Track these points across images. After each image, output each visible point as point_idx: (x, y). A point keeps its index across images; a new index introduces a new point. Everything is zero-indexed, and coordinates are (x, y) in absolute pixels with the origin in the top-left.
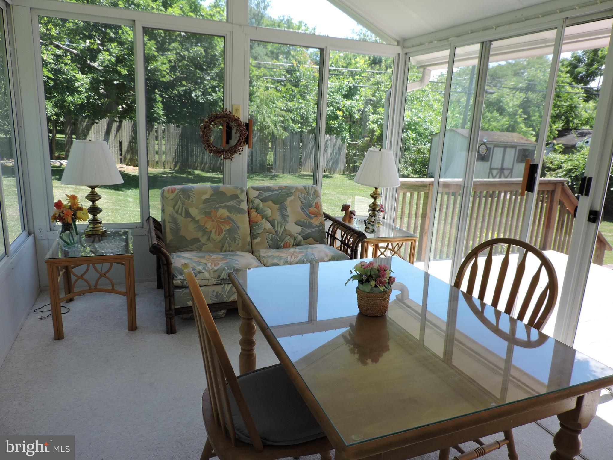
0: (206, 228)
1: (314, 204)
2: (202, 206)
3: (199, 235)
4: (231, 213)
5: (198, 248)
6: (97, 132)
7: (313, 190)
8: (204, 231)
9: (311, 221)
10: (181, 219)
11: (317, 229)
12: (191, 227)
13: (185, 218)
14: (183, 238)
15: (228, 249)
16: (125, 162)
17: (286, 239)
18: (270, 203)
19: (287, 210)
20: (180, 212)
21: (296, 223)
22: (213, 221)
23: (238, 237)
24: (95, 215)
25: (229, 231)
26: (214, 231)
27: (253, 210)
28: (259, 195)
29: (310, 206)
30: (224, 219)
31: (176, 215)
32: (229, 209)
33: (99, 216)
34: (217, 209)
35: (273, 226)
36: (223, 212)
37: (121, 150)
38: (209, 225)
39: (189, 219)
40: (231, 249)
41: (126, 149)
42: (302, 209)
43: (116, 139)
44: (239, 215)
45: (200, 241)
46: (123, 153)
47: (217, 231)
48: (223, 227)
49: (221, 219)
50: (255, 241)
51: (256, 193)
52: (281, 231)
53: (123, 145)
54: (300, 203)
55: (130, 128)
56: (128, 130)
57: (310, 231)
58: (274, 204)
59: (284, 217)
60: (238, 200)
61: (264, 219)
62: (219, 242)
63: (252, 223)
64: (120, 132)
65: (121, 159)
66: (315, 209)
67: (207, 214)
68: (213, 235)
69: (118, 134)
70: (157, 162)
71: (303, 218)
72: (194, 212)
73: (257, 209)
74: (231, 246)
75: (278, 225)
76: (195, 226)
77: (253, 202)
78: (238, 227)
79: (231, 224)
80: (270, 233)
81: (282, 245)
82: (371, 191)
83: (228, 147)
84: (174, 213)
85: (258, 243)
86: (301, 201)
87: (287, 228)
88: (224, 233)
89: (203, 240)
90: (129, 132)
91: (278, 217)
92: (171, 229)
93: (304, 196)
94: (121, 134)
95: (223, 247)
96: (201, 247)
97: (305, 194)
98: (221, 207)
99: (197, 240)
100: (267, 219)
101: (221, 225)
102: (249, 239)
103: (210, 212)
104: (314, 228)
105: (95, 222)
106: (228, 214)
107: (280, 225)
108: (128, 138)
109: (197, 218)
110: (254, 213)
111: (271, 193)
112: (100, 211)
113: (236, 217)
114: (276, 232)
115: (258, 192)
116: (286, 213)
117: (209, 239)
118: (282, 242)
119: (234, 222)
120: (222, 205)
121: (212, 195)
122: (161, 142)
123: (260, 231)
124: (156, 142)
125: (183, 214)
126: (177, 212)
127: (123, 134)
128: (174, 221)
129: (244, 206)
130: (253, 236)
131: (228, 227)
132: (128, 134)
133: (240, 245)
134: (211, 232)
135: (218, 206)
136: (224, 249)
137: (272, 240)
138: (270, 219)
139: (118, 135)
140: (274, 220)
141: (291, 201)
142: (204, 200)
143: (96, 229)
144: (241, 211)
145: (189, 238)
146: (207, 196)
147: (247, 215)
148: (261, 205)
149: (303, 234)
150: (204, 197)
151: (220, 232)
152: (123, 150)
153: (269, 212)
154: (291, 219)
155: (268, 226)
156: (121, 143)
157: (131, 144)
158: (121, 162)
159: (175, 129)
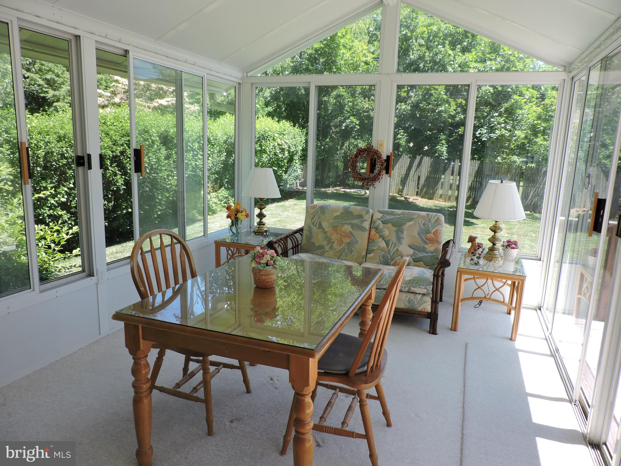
0: (331, 239)
1: (433, 231)
2: (332, 221)
3: (325, 243)
4: (353, 229)
5: (321, 253)
6: (401, 167)
7: (436, 218)
8: (329, 241)
9: (426, 246)
10: (314, 229)
11: (431, 254)
12: (321, 236)
13: (318, 228)
14: (313, 244)
15: (344, 258)
16: (420, 195)
17: (397, 258)
18: (390, 225)
19: (403, 233)
20: (315, 224)
21: (410, 246)
22: (338, 234)
23: (355, 250)
24: (261, 219)
25: (349, 244)
26: (336, 242)
27: (373, 229)
28: (381, 217)
29: (428, 232)
30: (347, 233)
31: (312, 225)
32: (353, 226)
33: (264, 220)
34: (343, 225)
35: (387, 245)
36: (347, 228)
37: (418, 184)
38: (334, 237)
39: (321, 230)
40: (347, 258)
41: (423, 183)
42: (419, 234)
43: (415, 174)
44: (360, 232)
45: (324, 248)
46: (420, 187)
47: (339, 243)
48: (344, 240)
49: (344, 233)
50: (369, 256)
51: (380, 215)
52: (393, 250)
53: (421, 180)
54: (418, 228)
55: (429, 164)
56: (427, 166)
57: (422, 255)
58: (393, 226)
59: (399, 239)
60: (362, 219)
61: (381, 239)
62: (338, 251)
63: (370, 240)
64: (420, 168)
65: (417, 192)
66: (433, 236)
67: (335, 228)
68: (335, 245)
69: (418, 169)
70: (450, 197)
71: (419, 242)
72: (325, 225)
73: (376, 229)
74: (347, 256)
75: (392, 245)
76: (324, 236)
77: (374, 222)
78: (357, 242)
79: (351, 238)
80: (383, 251)
81: (392, 263)
82: (492, 224)
83: (372, 175)
84: (311, 224)
85: (371, 258)
86: (419, 226)
87: (400, 249)
88: (344, 245)
89: (327, 248)
90: (428, 168)
91: (394, 239)
92: (306, 236)
93: (424, 223)
94: (420, 170)
95: (341, 256)
96: (324, 253)
97: (426, 221)
98: (346, 223)
99: (322, 247)
100: (383, 238)
101: (343, 238)
102: (364, 253)
103: (337, 226)
104: (427, 252)
105: (261, 223)
106: (351, 229)
107: (393, 245)
108: (426, 173)
109: (326, 230)
110: (373, 232)
111: (393, 217)
112: (264, 216)
113: (357, 234)
114: (389, 251)
115: (382, 215)
116: (401, 235)
117: (331, 248)
118: (392, 261)
119: (354, 237)
120: (347, 222)
121: (342, 213)
122: (456, 178)
123: (375, 248)
124: (452, 177)
125: (317, 226)
126: (313, 224)
127: (422, 170)
128: (310, 230)
129: (366, 225)
130: (368, 252)
131: (348, 241)
132: (427, 169)
133: (355, 257)
134: (334, 242)
135: (344, 222)
136: (341, 257)
137: (383, 257)
138: (386, 239)
139: (418, 171)
140: (390, 240)
141: (410, 225)
142: (336, 216)
143: (260, 228)
144: (362, 229)
145: (317, 244)
146: (338, 214)
147: (367, 233)
148: (381, 226)
149: (414, 257)
150: (336, 214)
151: (341, 242)
152: (420, 184)
153: (386, 233)
154: (406, 241)
155: (383, 244)
156: (419, 177)
157: (428, 179)
158: (417, 194)
159: (472, 165)
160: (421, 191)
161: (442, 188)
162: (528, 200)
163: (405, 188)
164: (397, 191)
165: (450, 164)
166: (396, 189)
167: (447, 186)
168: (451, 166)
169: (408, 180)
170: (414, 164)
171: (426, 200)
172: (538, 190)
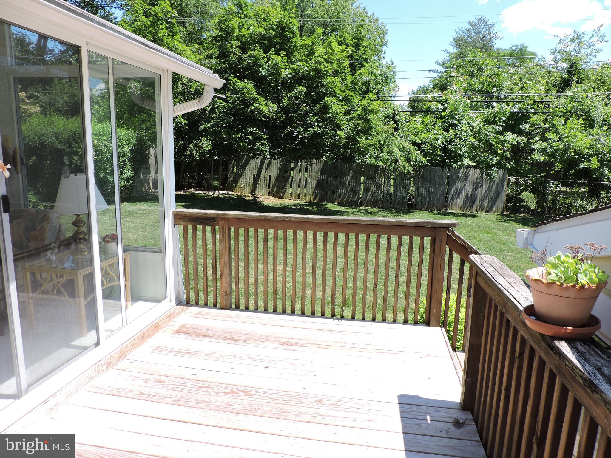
6: (252, 167)
16: (272, 194)
37: (269, 183)
41: (274, 182)
43: (266, 174)
46: (271, 186)
55: (278, 164)
56: (276, 166)
64: (270, 167)
65: (269, 191)
69: (269, 169)
70: (299, 195)
90: (278, 168)
108: (277, 171)
122: (304, 177)
127: (272, 170)
152: (271, 183)
156: (270, 177)
157: (278, 177)
158: (269, 194)
159: (317, 164)
160: (273, 190)
161: (291, 186)
162: (369, 196)
163: (257, 188)
164: (250, 191)
165: (298, 163)
166: (249, 190)
167: (295, 185)
168: (299, 165)
169: (260, 180)
170: (265, 165)
171: (277, 199)
172: (377, 186)
